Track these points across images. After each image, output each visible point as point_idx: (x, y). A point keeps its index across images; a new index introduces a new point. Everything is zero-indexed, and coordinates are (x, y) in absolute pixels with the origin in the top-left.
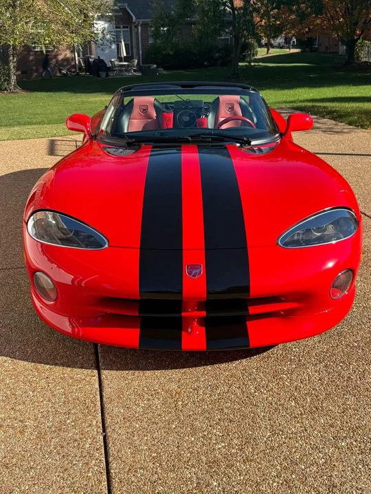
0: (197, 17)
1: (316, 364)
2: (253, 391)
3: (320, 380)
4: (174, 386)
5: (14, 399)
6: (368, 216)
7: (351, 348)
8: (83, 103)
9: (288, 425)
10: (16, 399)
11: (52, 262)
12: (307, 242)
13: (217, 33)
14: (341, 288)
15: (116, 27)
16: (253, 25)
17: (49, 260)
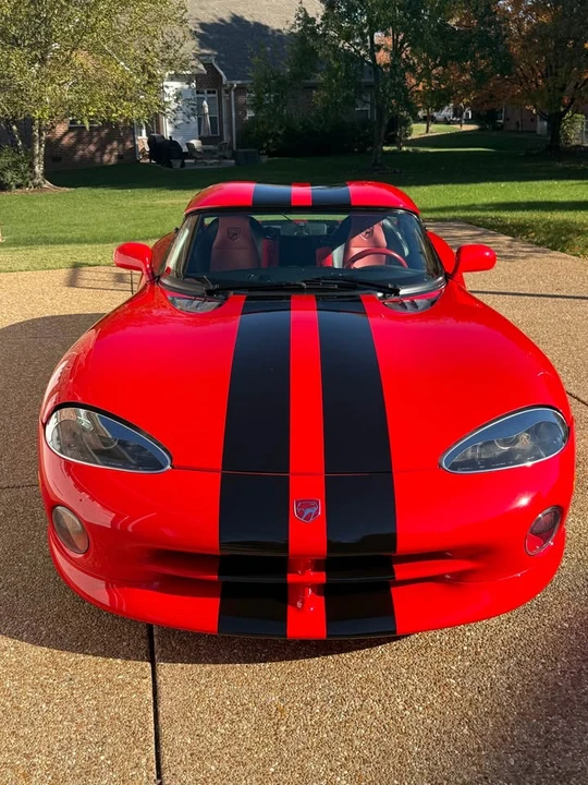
0: (320, 78)
1: (503, 660)
2: (401, 707)
3: (509, 688)
4: (274, 697)
5: (16, 716)
6: (583, 403)
7: (558, 632)
8: (145, 207)
9: (456, 768)
10: (20, 716)
11: (81, 490)
12: (488, 463)
13: (349, 102)
14: (543, 536)
15: (198, 92)
16: (406, 91)
17: (77, 485)
